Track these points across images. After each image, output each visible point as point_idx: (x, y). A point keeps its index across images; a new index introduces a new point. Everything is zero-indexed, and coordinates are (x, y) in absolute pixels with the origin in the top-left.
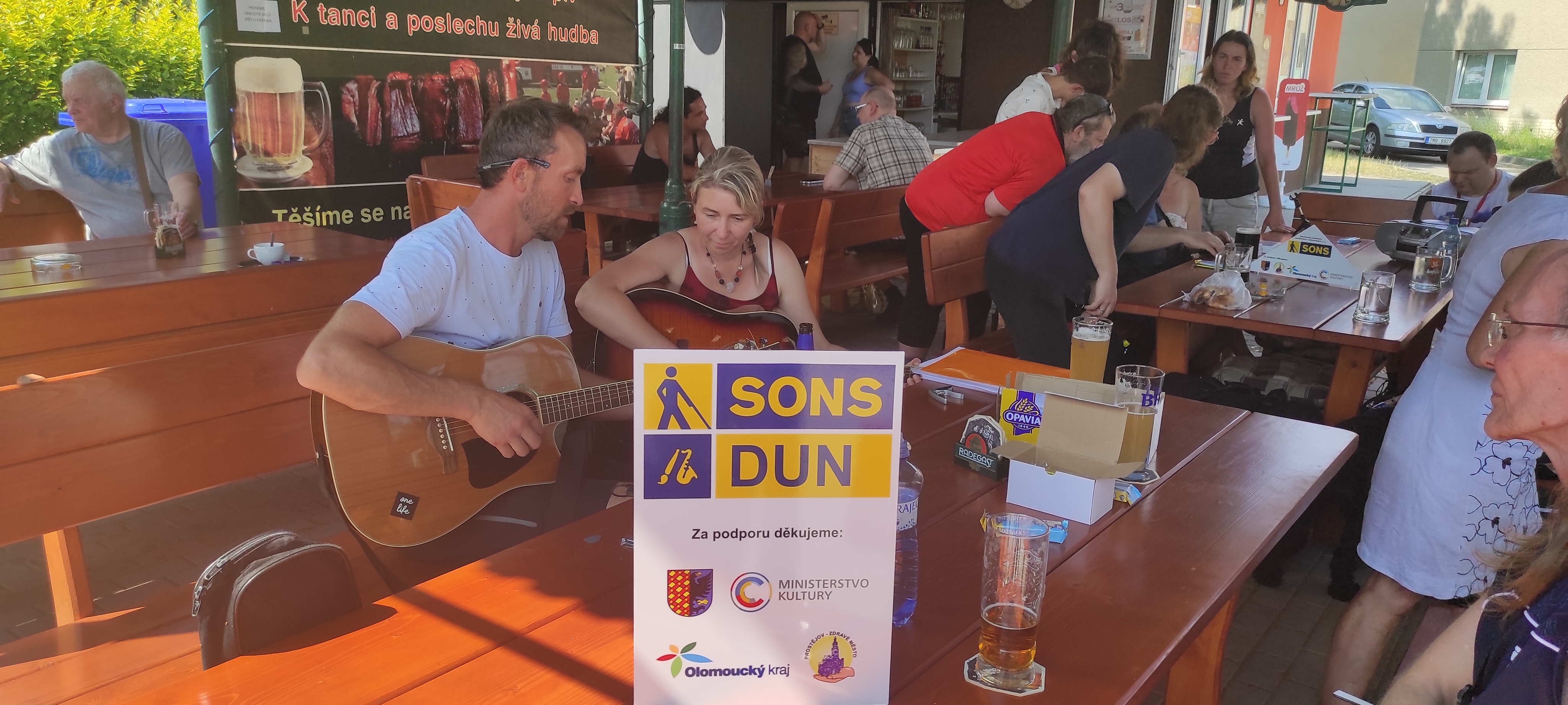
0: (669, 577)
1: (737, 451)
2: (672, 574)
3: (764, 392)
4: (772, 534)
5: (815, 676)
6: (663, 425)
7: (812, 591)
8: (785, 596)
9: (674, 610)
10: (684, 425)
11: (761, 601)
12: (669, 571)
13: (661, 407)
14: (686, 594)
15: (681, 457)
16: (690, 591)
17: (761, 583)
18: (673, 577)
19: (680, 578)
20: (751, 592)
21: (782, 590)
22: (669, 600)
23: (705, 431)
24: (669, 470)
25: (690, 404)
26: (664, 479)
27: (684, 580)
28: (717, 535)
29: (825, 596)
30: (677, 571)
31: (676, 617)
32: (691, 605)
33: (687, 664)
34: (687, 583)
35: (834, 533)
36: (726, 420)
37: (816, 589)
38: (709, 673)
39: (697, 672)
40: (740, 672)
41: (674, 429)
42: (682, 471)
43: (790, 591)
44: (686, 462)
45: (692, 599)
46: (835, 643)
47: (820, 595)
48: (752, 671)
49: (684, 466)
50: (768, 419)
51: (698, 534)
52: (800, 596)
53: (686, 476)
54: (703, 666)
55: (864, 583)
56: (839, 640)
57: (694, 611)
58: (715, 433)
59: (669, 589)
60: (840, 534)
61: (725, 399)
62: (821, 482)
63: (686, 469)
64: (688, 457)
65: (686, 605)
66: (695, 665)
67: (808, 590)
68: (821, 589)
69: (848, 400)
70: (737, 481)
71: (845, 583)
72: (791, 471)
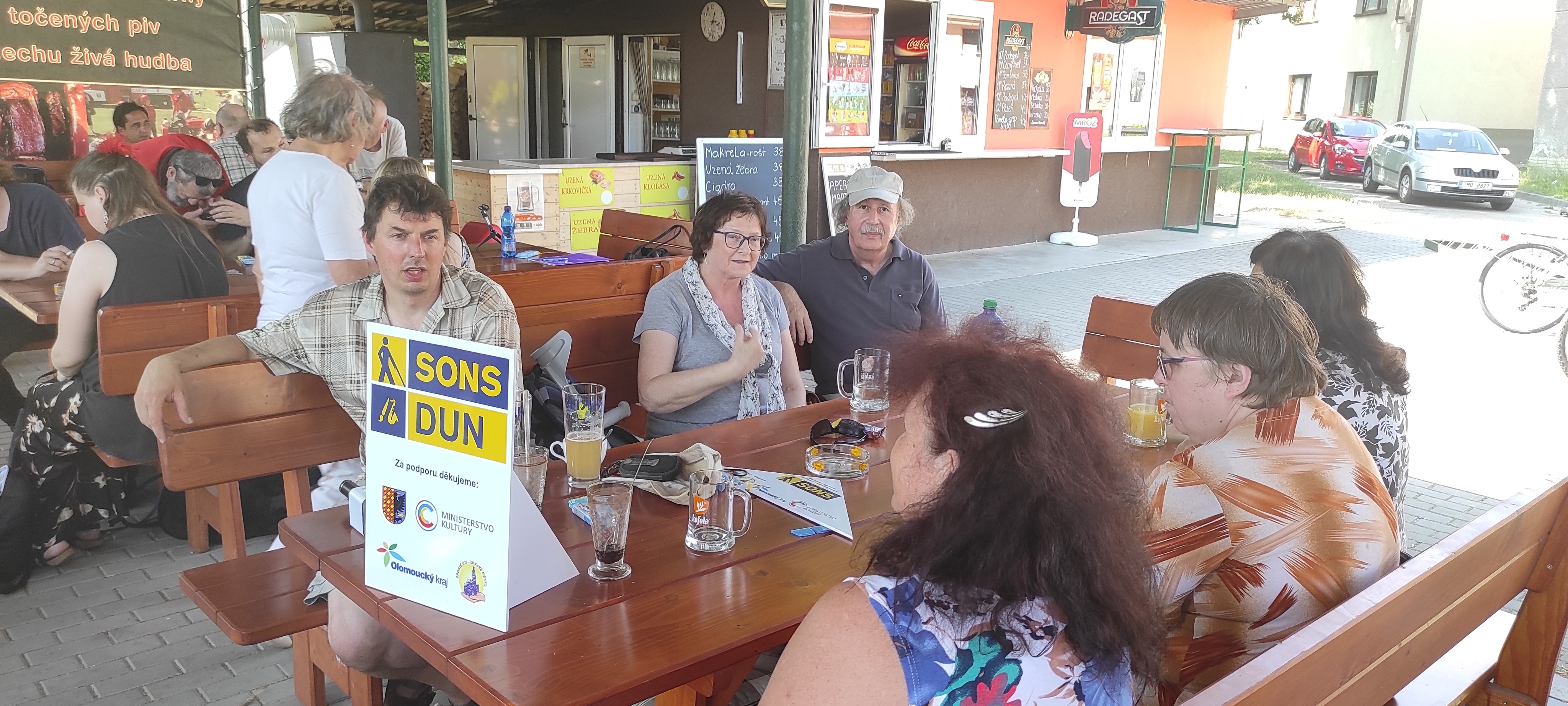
0: (384, 491)
1: (420, 406)
2: (385, 489)
3: (434, 365)
4: (438, 475)
5: (462, 593)
6: (381, 379)
7: (460, 525)
8: (445, 524)
9: (386, 516)
10: (392, 382)
11: (431, 525)
12: (384, 487)
13: (380, 366)
14: (392, 506)
15: (391, 404)
16: (395, 504)
17: (432, 510)
18: (386, 490)
19: (389, 493)
20: (427, 516)
21: (444, 520)
22: (383, 508)
23: (402, 388)
24: (384, 412)
25: (395, 367)
26: (381, 419)
27: (391, 496)
28: (409, 467)
29: (468, 531)
30: (388, 488)
31: (385, 521)
32: (395, 515)
33: (392, 559)
34: (393, 498)
35: (473, 484)
36: (414, 383)
37: (463, 524)
38: (404, 569)
39: (396, 567)
40: (420, 575)
41: (386, 384)
42: (390, 415)
43: (449, 521)
44: (392, 408)
45: (395, 511)
46: (474, 571)
47: (464, 530)
48: (427, 577)
49: (391, 411)
50: (435, 387)
51: (399, 464)
52: (454, 527)
53: (393, 419)
54: (401, 564)
55: (490, 528)
56: (476, 569)
57: (396, 520)
58: (407, 390)
59: (383, 500)
60: (476, 485)
61: (414, 368)
62: (466, 442)
63: (393, 414)
64: (394, 405)
65: (392, 515)
66: (397, 561)
67: (458, 524)
68: (465, 525)
69: (482, 382)
70: (420, 430)
71: (479, 524)
72: (449, 431)
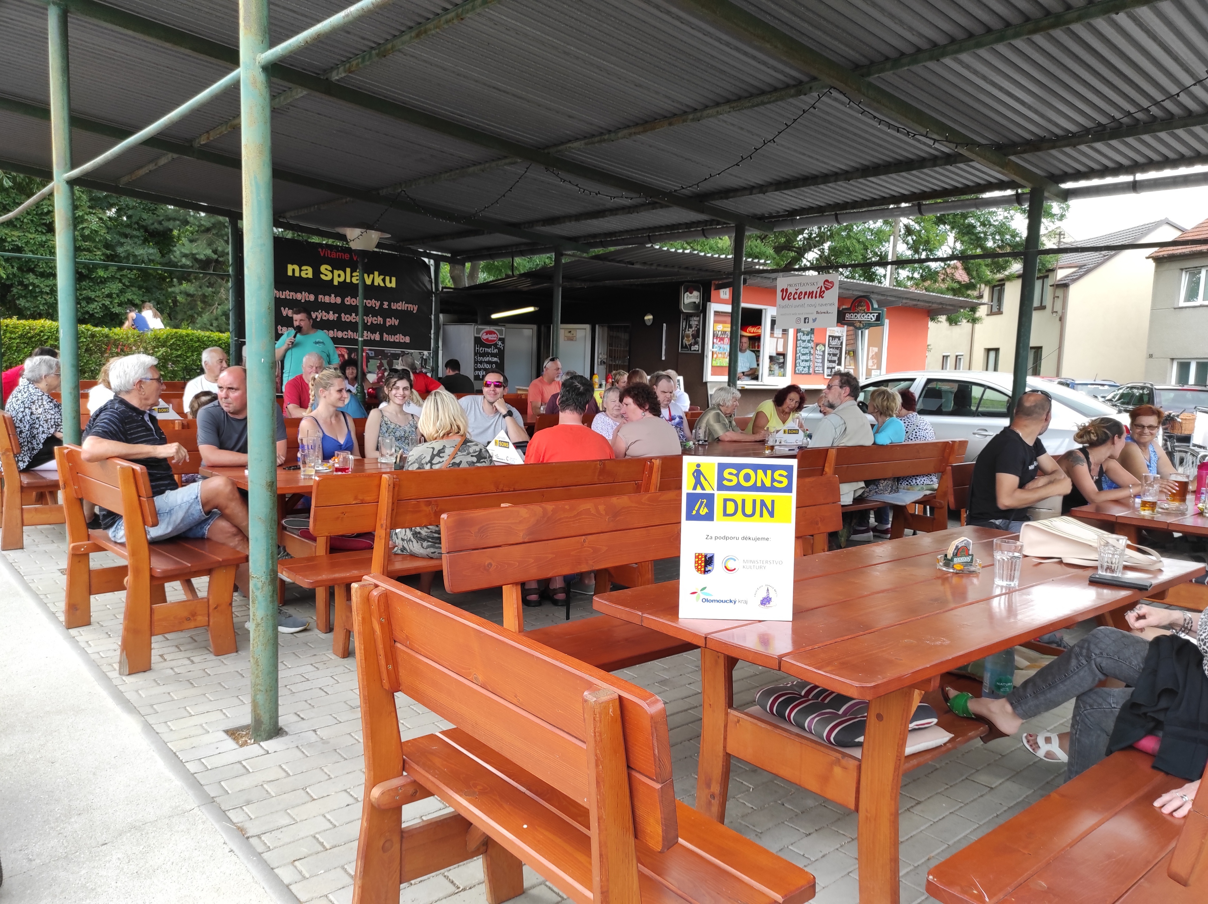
1: (725, 501)
2: (697, 555)
3: (737, 475)
4: (740, 539)
5: (759, 605)
7: (758, 565)
8: (746, 566)
9: (698, 571)
10: (703, 488)
11: (735, 569)
13: (693, 481)
14: (703, 564)
15: (702, 503)
16: (705, 562)
17: (735, 560)
19: (700, 557)
20: (730, 564)
21: (744, 564)
22: (695, 567)
23: (712, 492)
24: (696, 508)
25: (706, 479)
26: (694, 512)
28: (716, 538)
29: (763, 567)
30: (699, 554)
31: (697, 574)
32: (705, 569)
33: (702, 596)
34: (703, 559)
35: (767, 539)
36: (721, 487)
37: (759, 565)
38: (712, 601)
39: (707, 600)
43: (748, 564)
44: (704, 505)
46: (768, 590)
47: (760, 567)
49: (703, 507)
51: (708, 537)
52: (753, 567)
54: (710, 598)
55: (780, 563)
56: (770, 588)
58: (716, 492)
59: (695, 561)
60: (770, 539)
64: (705, 503)
68: (761, 564)
70: (725, 514)
71: (772, 562)
72: (749, 510)
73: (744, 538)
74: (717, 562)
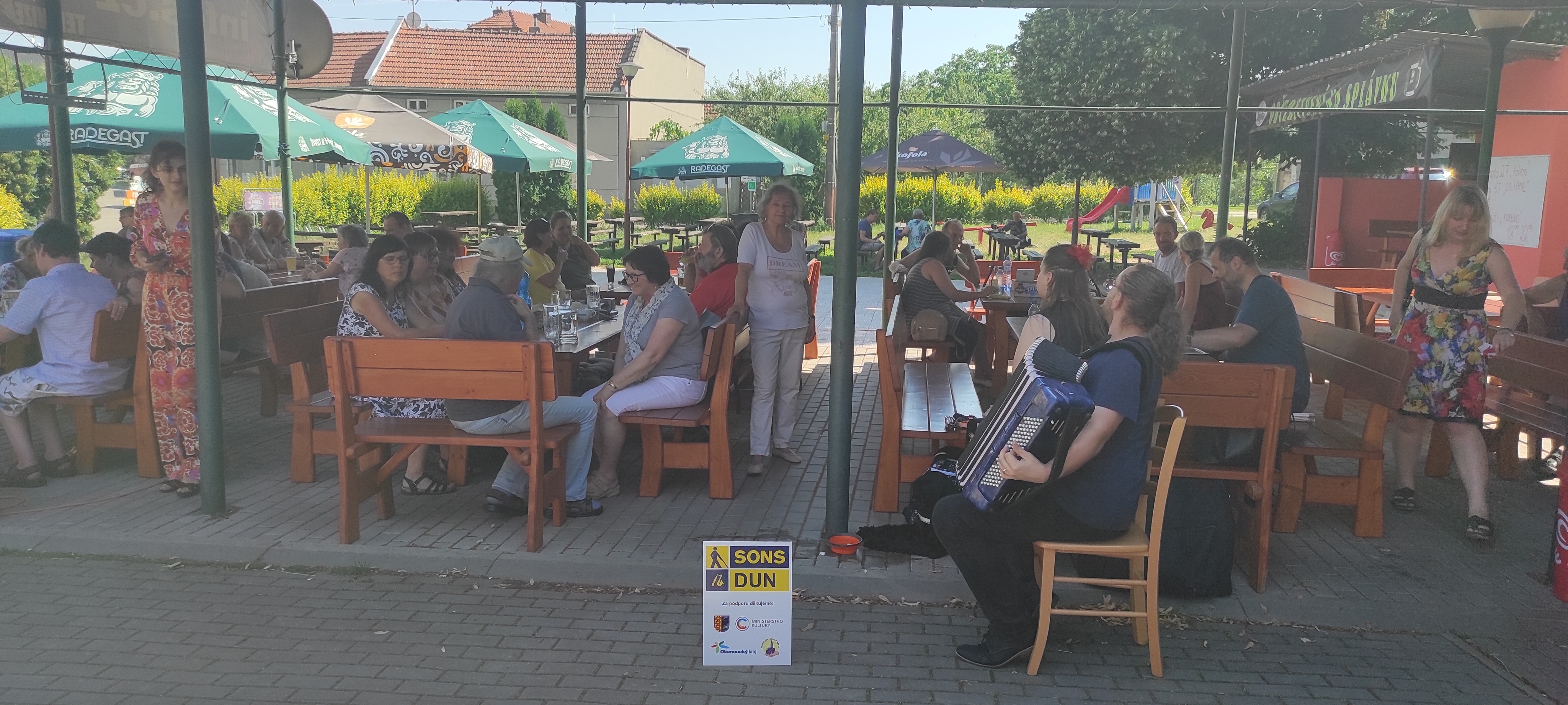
0: (715, 619)
1: (737, 575)
3: (746, 555)
4: (749, 604)
5: (765, 655)
6: (713, 566)
9: (717, 630)
10: (720, 566)
11: (746, 627)
12: (715, 617)
13: (712, 561)
14: (721, 624)
15: (719, 577)
16: (723, 623)
17: (745, 621)
19: (718, 619)
20: (742, 623)
21: (753, 623)
22: (715, 627)
23: (726, 569)
24: (714, 582)
25: (721, 560)
26: (713, 585)
28: (730, 604)
30: (717, 617)
31: (717, 632)
33: (720, 649)
34: (721, 621)
35: (770, 603)
36: (733, 565)
38: (729, 652)
39: (724, 652)
40: (739, 652)
41: (716, 568)
42: (719, 582)
43: (756, 624)
45: (723, 626)
46: (771, 643)
47: (766, 625)
48: (743, 652)
49: (719, 580)
50: (747, 564)
51: (724, 604)
52: (759, 626)
53: (720, 584)
55: (781, 622)
56: (773, 641)
57: (723, 630)
58: (729, 569)
59: (715, 622)
61: (733, 558)
62: (765, 586)
64: (721, 577)
65: (721, 628)
67: (761, 623)
69: (774, 558)
70: (737, 585)
71: (775, 622)
72: (755, 582)
73: (752, 603)
74: (732, 622)
